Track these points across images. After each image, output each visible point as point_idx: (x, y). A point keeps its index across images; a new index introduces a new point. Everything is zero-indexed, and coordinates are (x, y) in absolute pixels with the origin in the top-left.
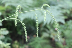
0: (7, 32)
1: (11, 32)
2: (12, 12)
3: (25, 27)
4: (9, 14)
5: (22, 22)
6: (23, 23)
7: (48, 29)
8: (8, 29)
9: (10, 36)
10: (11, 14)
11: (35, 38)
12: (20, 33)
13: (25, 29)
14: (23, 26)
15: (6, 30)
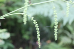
0: (7, 35)
1: (13, 35)
2: (15, 4)
3: (37, 26)
4: (10, 9)
5: (34, 19)
6: (35, 21)
7: (70, 32)
8: (9, 31)
9: (11, 41)
10: (13, 8)
11: (49, 44)
12: (26, 37)
13: (37, 28)
14: (35, 25)
15: (5, 32)
